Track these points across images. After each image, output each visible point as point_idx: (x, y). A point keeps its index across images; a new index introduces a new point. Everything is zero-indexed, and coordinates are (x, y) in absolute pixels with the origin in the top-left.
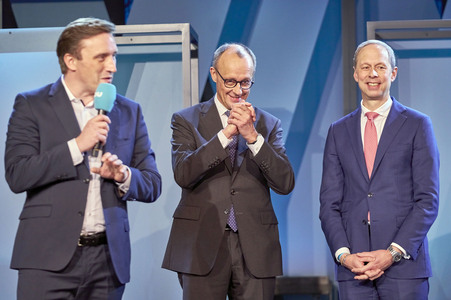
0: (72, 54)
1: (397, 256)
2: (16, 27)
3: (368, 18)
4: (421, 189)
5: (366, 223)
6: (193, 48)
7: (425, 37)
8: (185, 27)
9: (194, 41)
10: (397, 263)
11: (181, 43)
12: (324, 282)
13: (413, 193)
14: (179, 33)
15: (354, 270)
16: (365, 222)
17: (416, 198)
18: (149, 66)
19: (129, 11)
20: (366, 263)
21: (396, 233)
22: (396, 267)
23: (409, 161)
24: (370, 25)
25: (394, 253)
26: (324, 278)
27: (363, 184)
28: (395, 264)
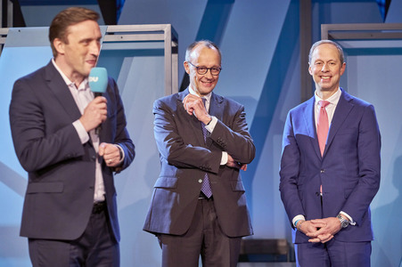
0: (60, 39)
1: (345, 223)
2: (24, 26)
3: (322, 21)
4: (365, 166)
5: (319, 195)
6: (174, 45)
7: (370, 37)
8: (167, 28)
9: (174, 39)
10: (344, 229)
11: (163, 41)
12: (282, 244)
13: (358, 169)
14: (162, 32)
15: (308, 234)
16: (318, 193)
17: (361, 173)
18: (136, 59)
19: (120, 13)
20: (318, 229)
21: (344, 203)
22: (344, 232)
23: (355, 143)
24: (324, 27)
25: (342, 220)
26: (283, 241)
27: (317, 162)
28: (343, 229)
